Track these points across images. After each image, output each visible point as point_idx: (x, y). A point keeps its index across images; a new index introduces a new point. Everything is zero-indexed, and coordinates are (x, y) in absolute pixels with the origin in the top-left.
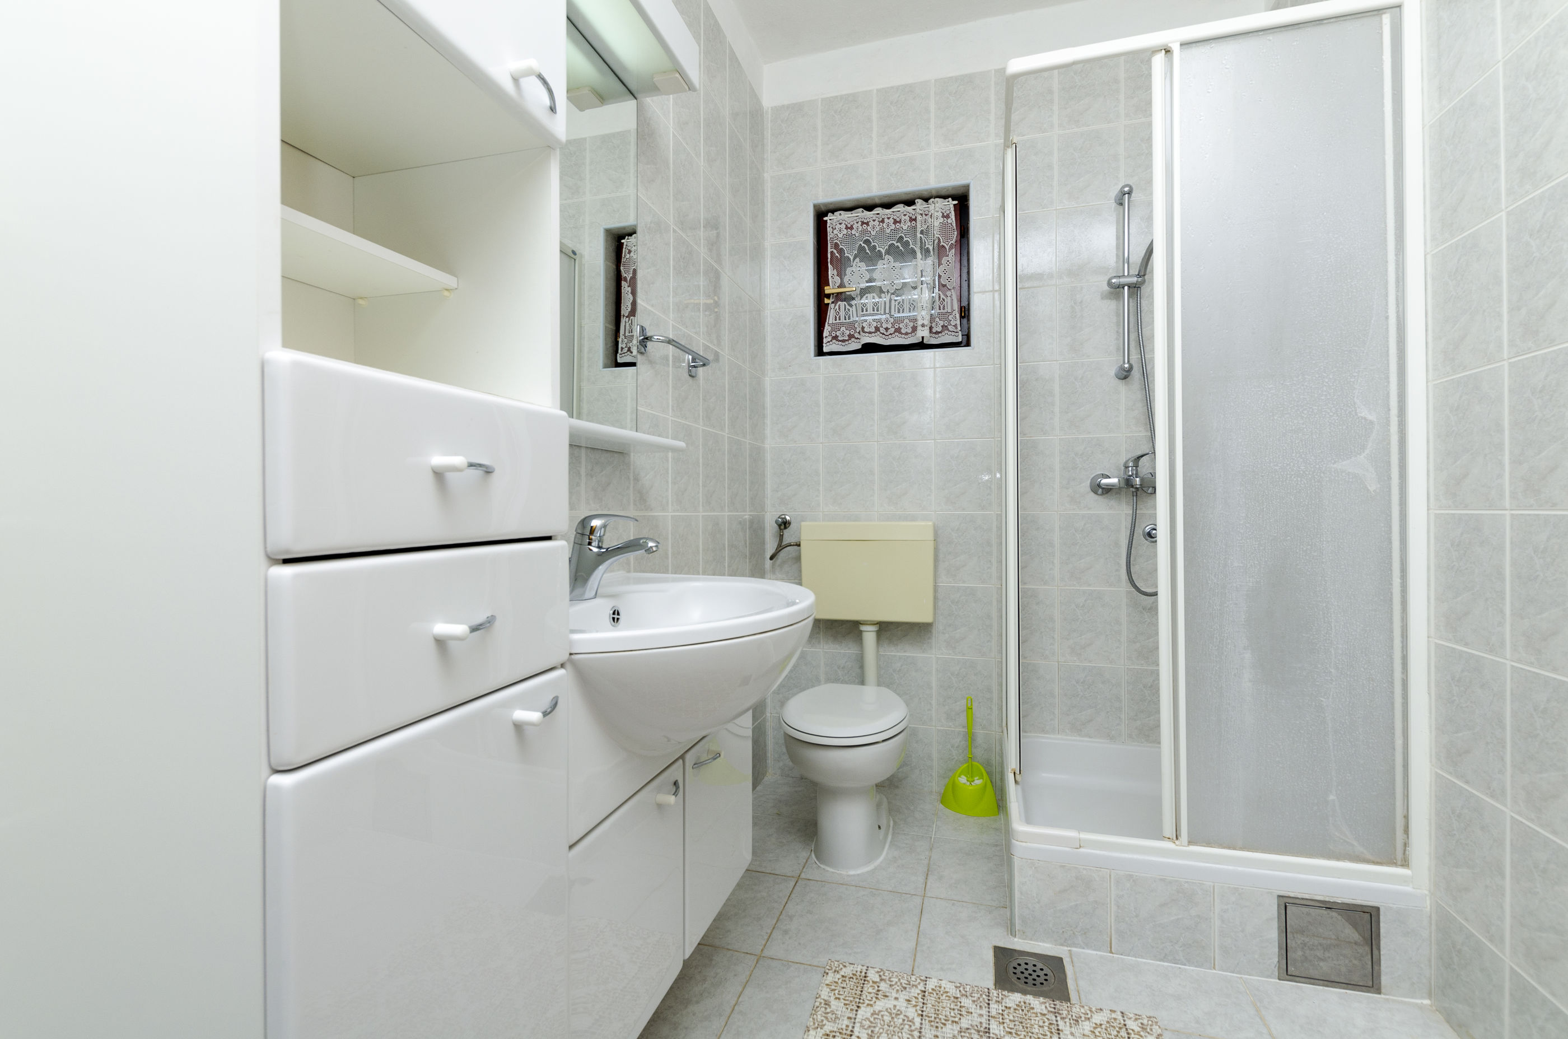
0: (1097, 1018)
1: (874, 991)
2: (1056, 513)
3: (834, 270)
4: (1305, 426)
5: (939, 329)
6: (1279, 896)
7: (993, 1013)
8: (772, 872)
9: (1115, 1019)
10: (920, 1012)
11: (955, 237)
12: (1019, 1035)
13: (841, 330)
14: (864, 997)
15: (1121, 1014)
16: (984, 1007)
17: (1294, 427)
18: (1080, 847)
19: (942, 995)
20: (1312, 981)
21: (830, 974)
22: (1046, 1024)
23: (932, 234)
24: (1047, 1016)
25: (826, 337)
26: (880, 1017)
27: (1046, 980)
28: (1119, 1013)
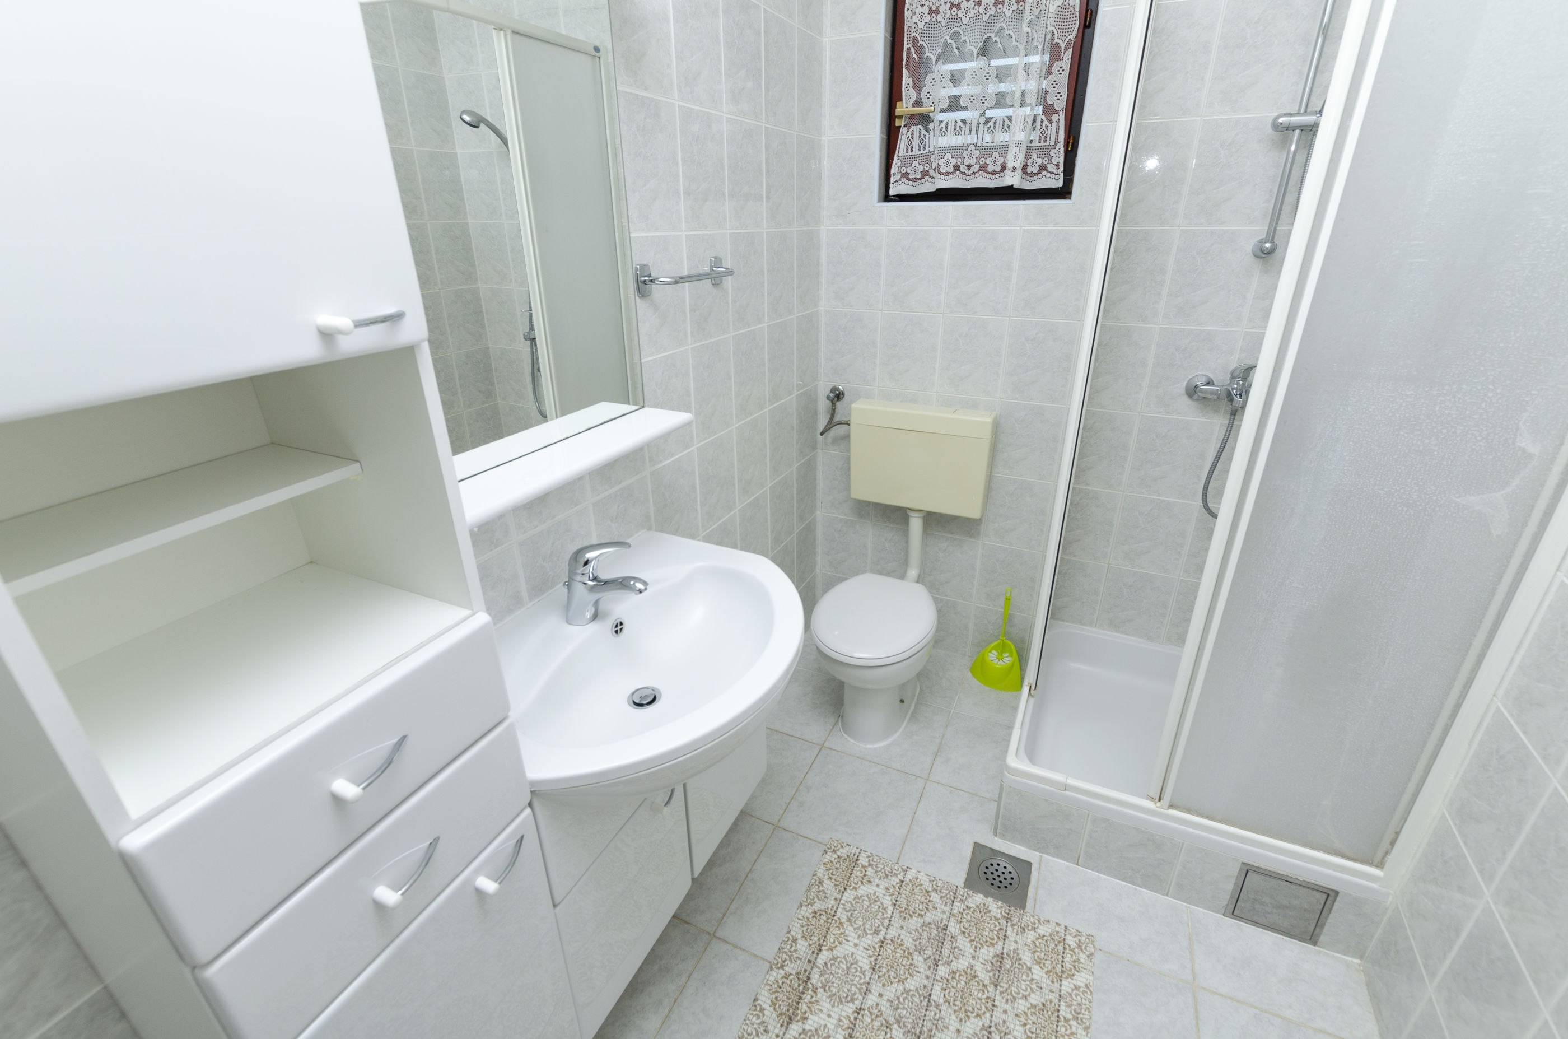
0: (1043, 930)
1: (861, 875)
2: (1138, 414)
3: (909, 77)
4: (1437, 449)
5: (1036, 170)
6: (1243, 863)
7: (955, 911)
8: (802, 737)
9: (1058, 932)
10: (894, 901)
11: (1076, 29)
12: (970, 936)
13: (913, 165)
14: (852, 879)
15: (1064, 928)
16: (948, 904)
17: (1421, 448)
18: (1065, 789)
19: (917, 887)
20: (1254, 924)
21: (828, 853)
22: (997, 929)
23: (1045, 25)
24: (1000, 921)
25: (894, 174)
26: (861, 901)
27: (1011, 884)
28: (1063, 927)
